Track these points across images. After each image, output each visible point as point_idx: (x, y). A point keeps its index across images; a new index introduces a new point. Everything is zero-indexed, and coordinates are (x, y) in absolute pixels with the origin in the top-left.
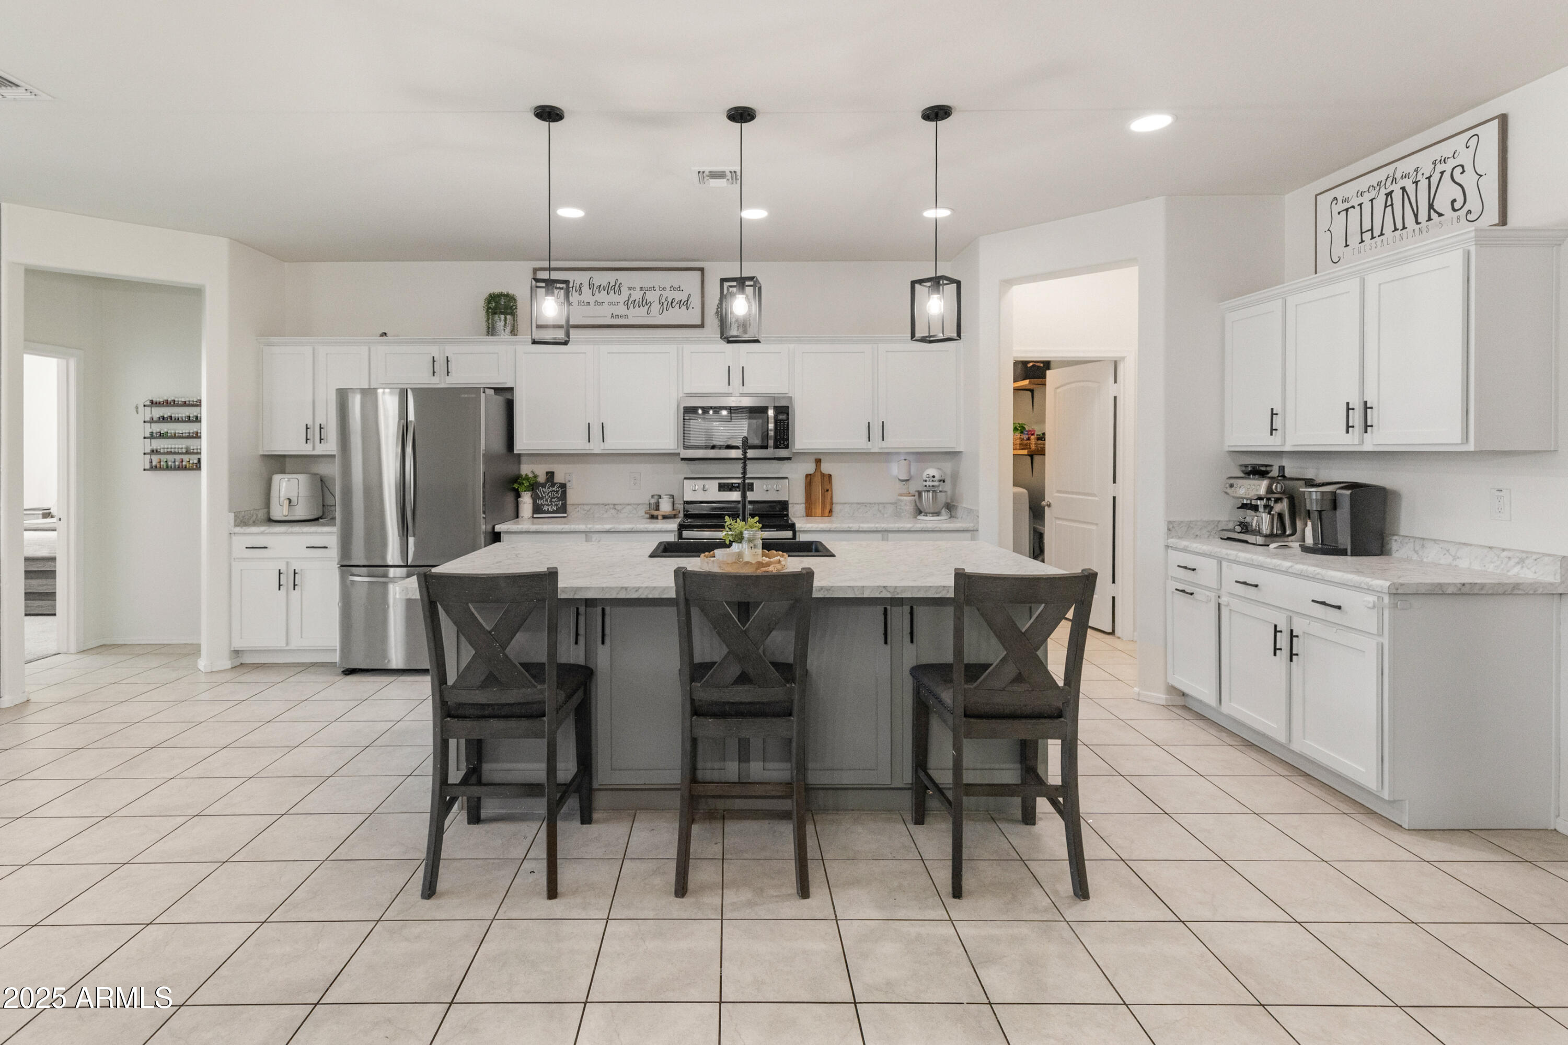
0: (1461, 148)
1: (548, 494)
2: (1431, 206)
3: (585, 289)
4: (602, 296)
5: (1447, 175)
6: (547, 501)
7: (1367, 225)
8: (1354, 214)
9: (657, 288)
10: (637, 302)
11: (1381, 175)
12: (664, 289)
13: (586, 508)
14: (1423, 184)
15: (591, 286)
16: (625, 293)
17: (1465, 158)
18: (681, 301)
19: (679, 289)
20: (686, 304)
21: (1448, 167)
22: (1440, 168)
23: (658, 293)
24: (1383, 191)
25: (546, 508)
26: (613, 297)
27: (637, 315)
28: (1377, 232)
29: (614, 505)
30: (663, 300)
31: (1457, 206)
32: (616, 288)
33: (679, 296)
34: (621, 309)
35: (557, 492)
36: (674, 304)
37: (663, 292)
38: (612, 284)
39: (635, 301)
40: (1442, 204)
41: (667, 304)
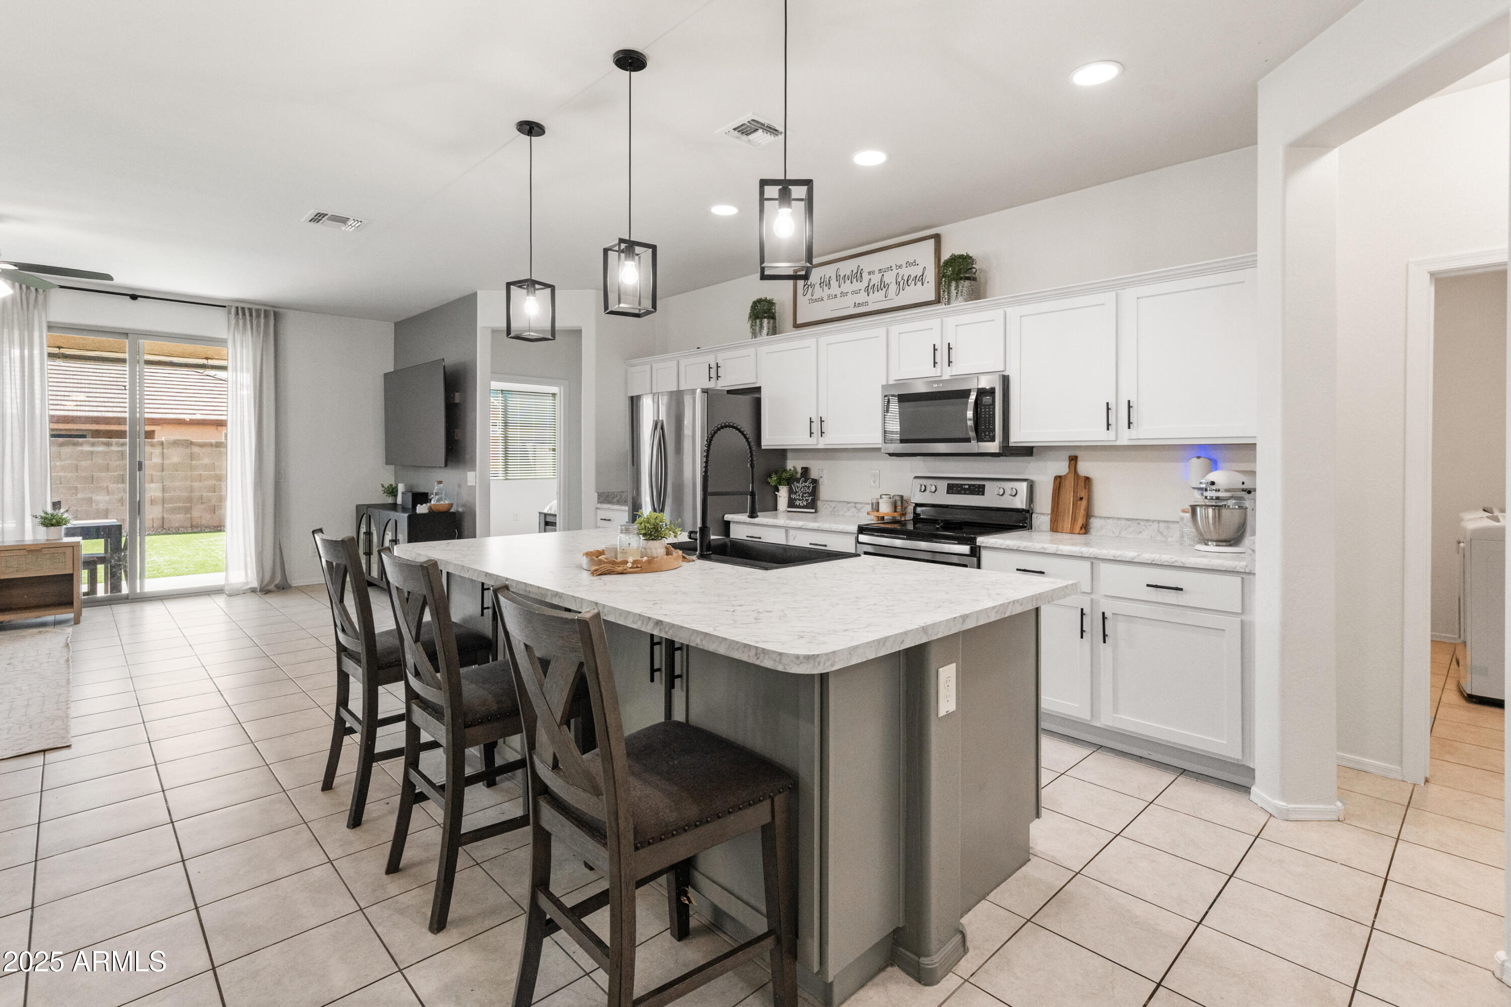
1: (800, 489)
3: (834, 282)
4: (847, 287)
6: (799, 495)
9: (894, 268)
10: (876, 286)
12: (900, 267)
13: (833, 505)
15: (838, 278)
16: (866, 276)
18: (916, 277)
19: (915, 264)
20: (921, 279)
23: (895, 272)
25: (798, 503)
26: (857, 285)
27: (876, 301)
29: (856, 503)
30: (899, 280)
32: (858, 275)
33: (916, 271)
34: (862, 297)
35: (809, 487)
36: (909, 282)
37: (899, 271)
38: (855, 271)
39: (874, 285)
41: (904, 283)
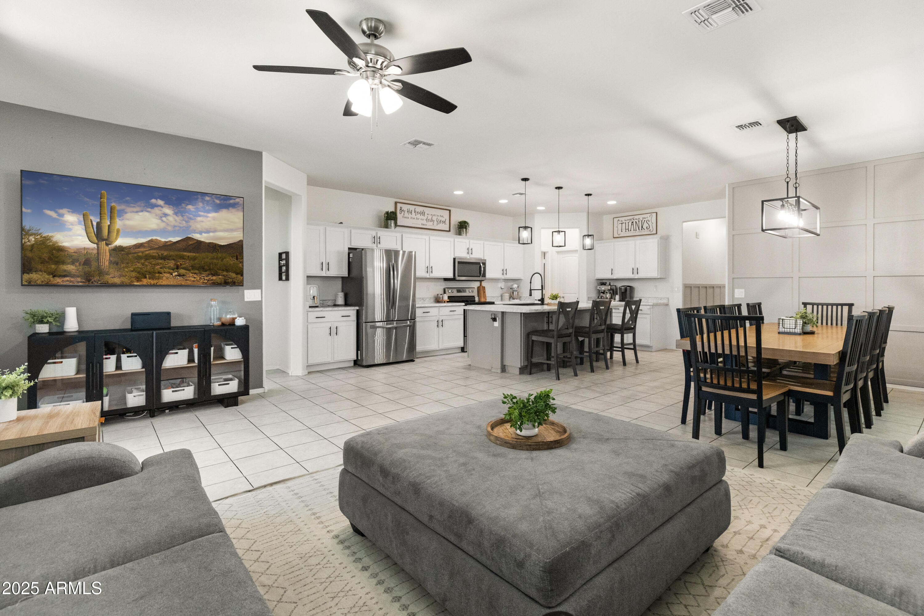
0: (649, 217)
2: (642, 227)
3: (413, 213)
4: (419, 216)
5: (645, 221)
7: (627, 228)
8: (624, 225)
9: (436, 215)
10: (430, 220)
11: (631, 217)
12: (438, 216)
14: (640, 222)
15: (415, 212)
16: (426, 216)
17: (649, 219)
18: (443, 221)
19: (442, 216)
20: (444, 223)
21: (646, 220)
22: (644, 219)
23: (436, 217)
24: (631, 221)
26: (422, 217)
27: (429, 225)
28: (629, 230)
30: (438, 220)
31: (648, 228)
32: (423, 213)
33: (443, 219)
34: (424, 222)
40: (644, 227)
41: (440, 222)
